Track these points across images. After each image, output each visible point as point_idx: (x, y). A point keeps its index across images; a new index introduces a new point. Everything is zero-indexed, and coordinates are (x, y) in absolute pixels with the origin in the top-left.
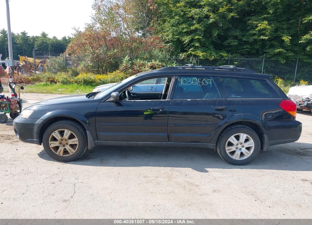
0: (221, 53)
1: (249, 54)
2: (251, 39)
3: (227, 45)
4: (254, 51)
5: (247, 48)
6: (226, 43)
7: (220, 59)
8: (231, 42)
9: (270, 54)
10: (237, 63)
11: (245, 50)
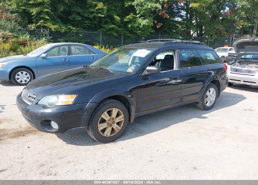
0: (69, 27)
1: (90, 28)
2: (91, 16)
3: (72, 19)
4: (93, 26)
5: (89, 23)
6: (71, 18)
7: (69, 32)
8: (76, 17)
9: (106, 29)
10: (81, 35)
11: (87, 24)
